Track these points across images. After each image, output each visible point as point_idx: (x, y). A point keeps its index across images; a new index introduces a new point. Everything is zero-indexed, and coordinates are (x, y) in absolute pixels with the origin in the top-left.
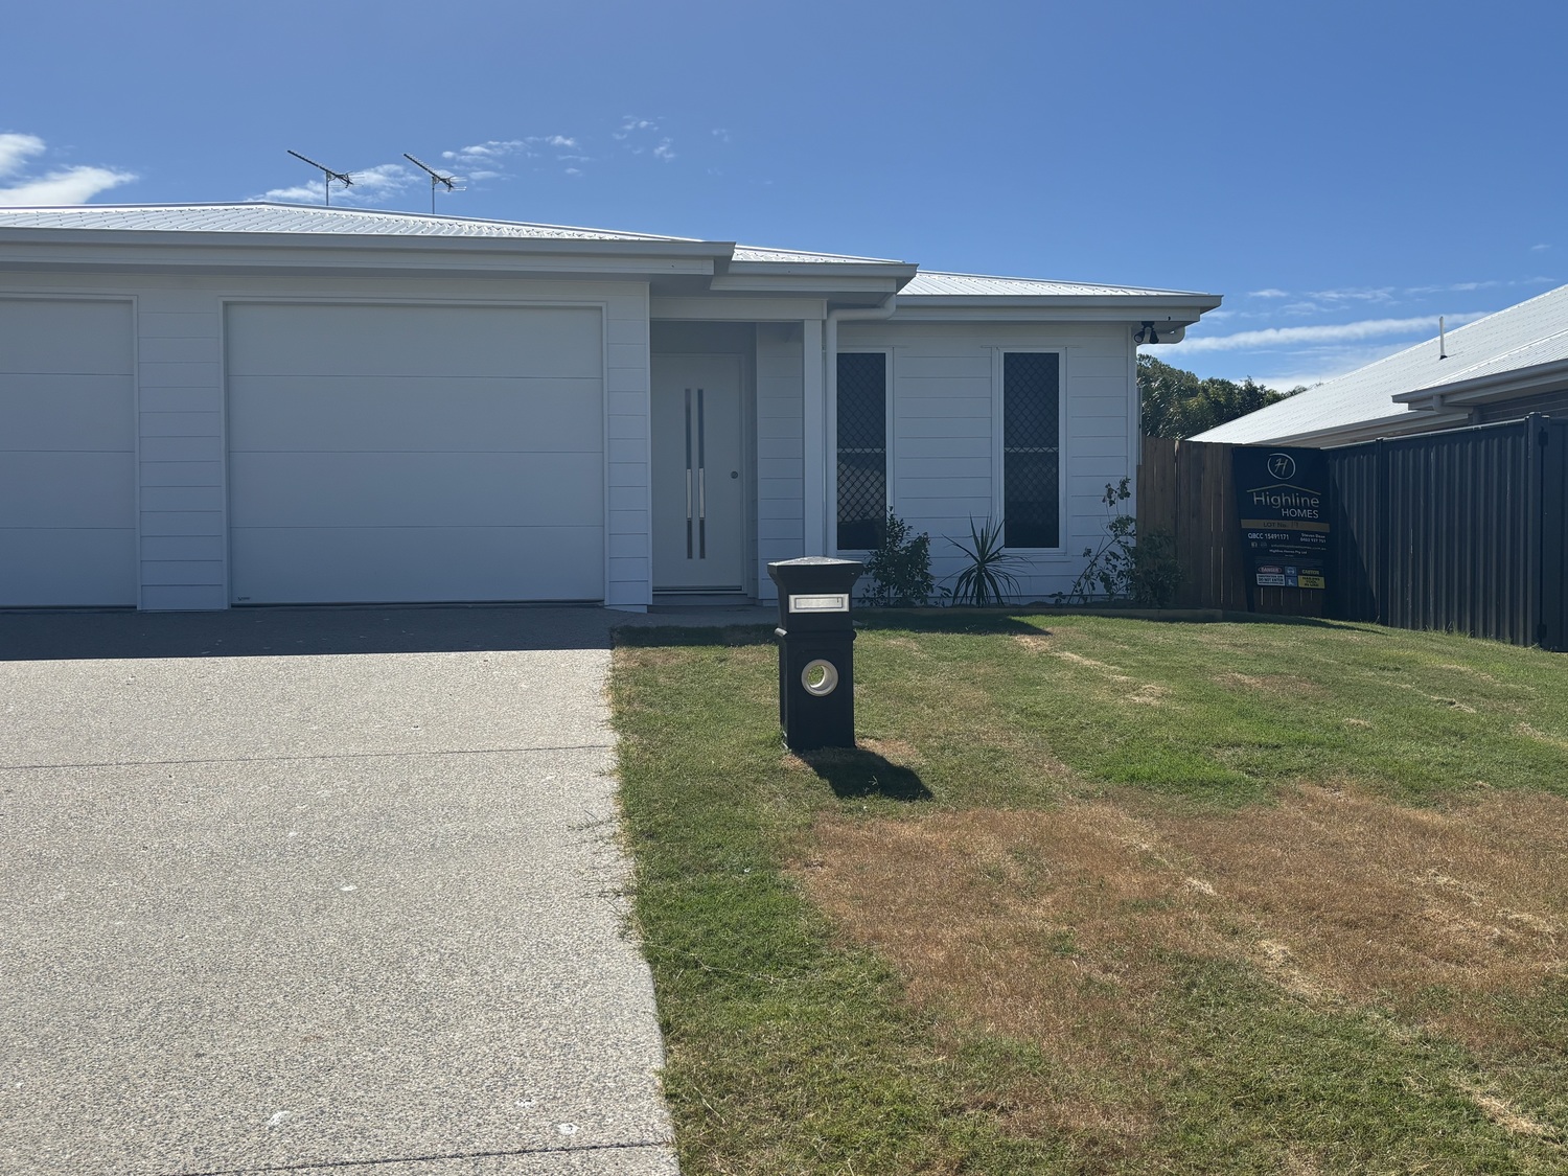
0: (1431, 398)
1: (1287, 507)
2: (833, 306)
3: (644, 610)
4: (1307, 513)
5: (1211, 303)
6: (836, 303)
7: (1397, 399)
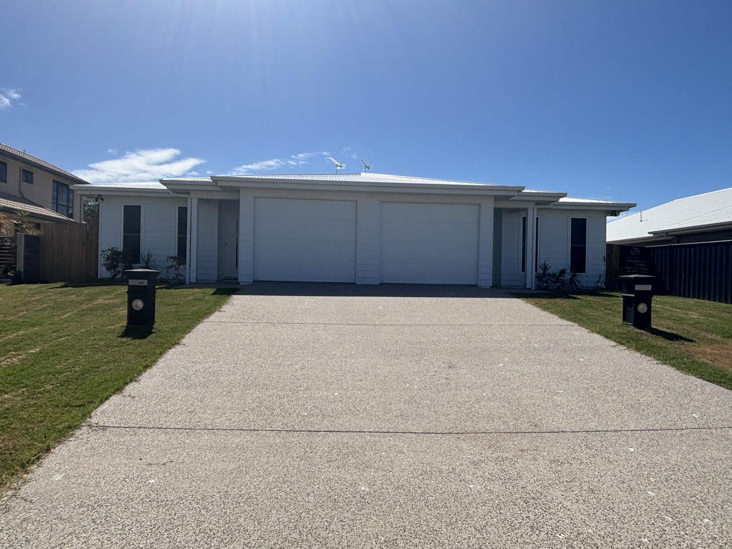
0: (663, 233)
1: (637, 263)
2: (537, 204)
3: (489, 288)
4: (643, 265)
5: (634, 205)
6: (538, 203)
7: (649, 233)
